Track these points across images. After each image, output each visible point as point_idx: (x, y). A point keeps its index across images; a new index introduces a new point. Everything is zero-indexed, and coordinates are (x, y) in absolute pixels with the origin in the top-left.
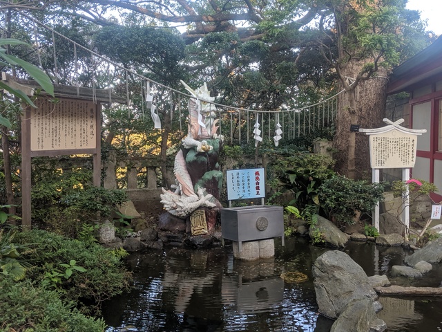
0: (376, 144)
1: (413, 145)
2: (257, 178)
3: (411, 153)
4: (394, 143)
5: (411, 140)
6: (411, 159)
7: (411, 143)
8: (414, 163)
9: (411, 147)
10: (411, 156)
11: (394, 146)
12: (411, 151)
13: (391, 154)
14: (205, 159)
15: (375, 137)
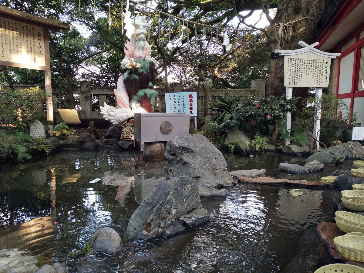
0: (290, 64)
1: (326, 67)
2: (191, 100)
3: (324, 74)
4: (308, 64)
5: (325, 63)
6: (324, 80)
7: (325, 65)
8: (328, 83)
9: (324, 69)
10: (324, 77)
11: (308, 67)
12: (324, 72)
13: (304, 75)
14: (136, 77)
15: (290, 57)
